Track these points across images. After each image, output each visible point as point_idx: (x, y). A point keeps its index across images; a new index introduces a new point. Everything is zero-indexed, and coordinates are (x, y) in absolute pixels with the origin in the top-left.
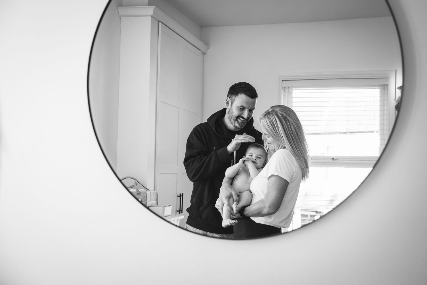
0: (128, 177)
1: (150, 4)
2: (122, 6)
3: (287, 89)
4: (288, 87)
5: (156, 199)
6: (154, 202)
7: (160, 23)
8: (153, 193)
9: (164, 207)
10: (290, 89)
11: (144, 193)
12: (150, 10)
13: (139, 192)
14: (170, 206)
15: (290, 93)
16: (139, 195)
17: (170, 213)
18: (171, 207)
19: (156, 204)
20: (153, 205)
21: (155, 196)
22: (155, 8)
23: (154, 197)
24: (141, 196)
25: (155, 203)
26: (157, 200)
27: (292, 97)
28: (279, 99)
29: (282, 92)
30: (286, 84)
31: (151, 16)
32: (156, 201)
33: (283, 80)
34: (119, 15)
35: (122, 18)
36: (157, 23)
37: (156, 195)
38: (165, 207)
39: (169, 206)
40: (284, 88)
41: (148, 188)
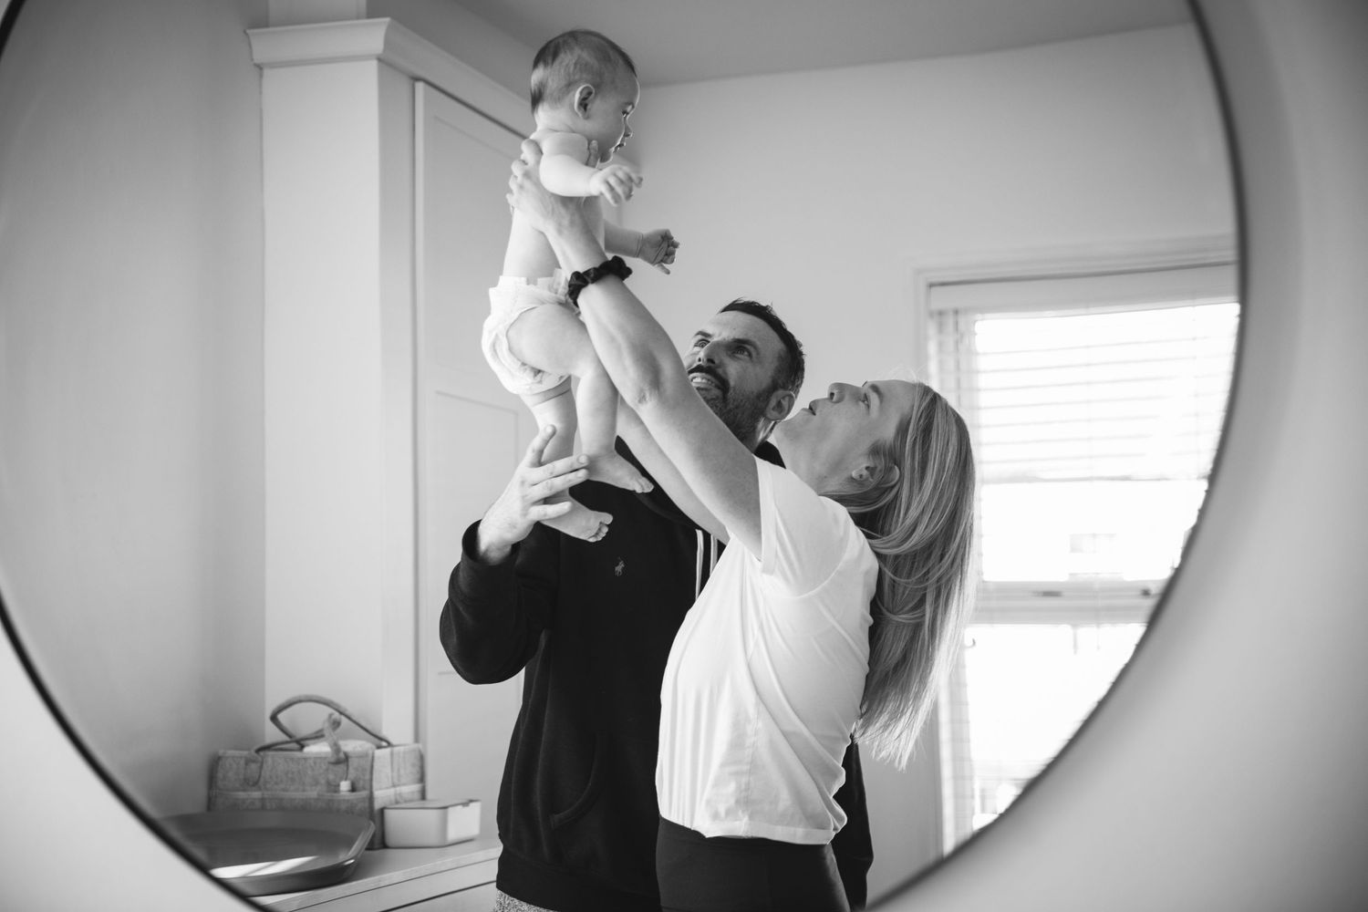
0: (302, 698)
1: (373, 12)
2: (267, 26)
3: (950, 320)
4: (956, 312)
5: (418, 776)
6: (410, 789)
7: (420, 86)
8: (404, 753)
9: (445, 808)
10: (962, 320)
11: (363, 756)
12: (373, 36)
13: (342, 755)
14: (472, 805)
15: (962, 336)
16: (342, 767)
17: (474, 830)
18: (476, 808)
19: (417, 796)
20: (406, 801)
21: (413, 765)
22: (389, 29)
23: (409, 771)
24: (351, 768)
25: (413, 792)
26: (422, 779)
27: (972, 352)
28: (920, 358)
29: (932, 330)
30: (943, 299)
31: (380, 60)
32: (416, 787)
33: (931, 285)
34: (256, 61)
35: (267, 72)
36: (404, 85)
37: (418, 763)
38: (450, 809)
39: (471, 801)
40: (941, 313)
41: (385, 733)
